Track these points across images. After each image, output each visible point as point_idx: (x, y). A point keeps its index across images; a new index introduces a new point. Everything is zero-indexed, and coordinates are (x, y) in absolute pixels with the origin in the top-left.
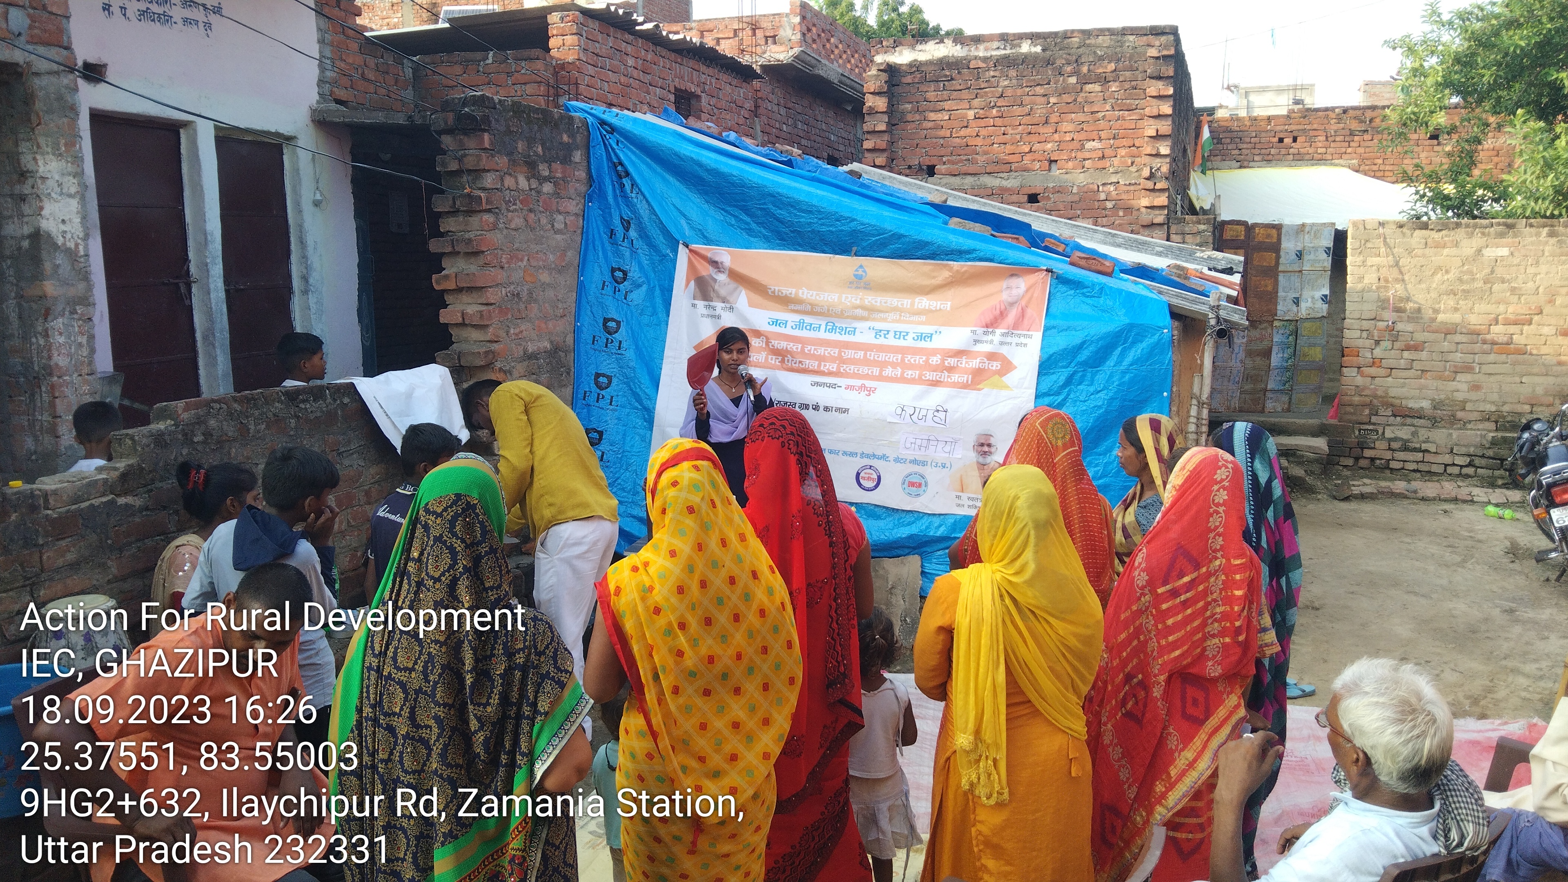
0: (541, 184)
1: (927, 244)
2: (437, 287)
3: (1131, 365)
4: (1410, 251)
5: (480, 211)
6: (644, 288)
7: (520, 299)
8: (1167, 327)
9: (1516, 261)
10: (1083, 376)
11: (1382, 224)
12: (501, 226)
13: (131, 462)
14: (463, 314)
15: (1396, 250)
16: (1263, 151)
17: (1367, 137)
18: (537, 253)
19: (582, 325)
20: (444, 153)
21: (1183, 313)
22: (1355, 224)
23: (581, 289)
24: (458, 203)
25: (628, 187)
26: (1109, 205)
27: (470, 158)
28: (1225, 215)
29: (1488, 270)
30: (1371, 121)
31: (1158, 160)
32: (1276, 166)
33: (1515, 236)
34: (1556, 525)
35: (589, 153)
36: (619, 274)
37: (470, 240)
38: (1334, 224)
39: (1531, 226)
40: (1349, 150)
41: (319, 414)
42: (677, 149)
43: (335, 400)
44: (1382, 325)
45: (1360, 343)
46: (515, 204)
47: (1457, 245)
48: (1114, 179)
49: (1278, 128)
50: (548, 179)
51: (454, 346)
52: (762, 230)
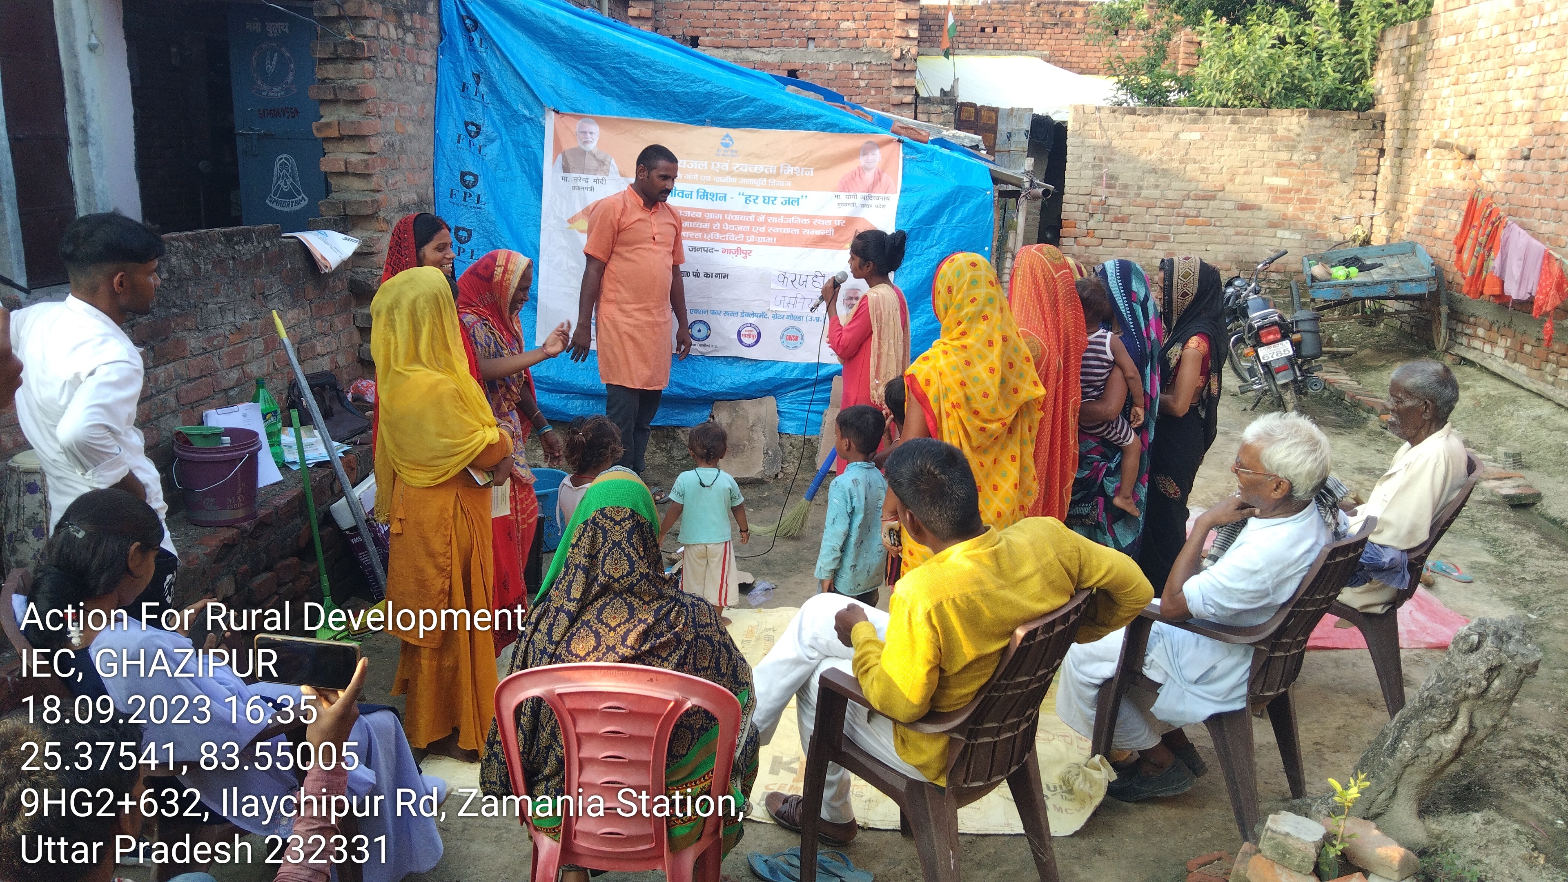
0: (405, 34)
1: (778, 108)
2: (317, 135)
3: (959, 223)
4: (1120, 134)
5: (360, 59)
6: (497, 143)
7: (394, 149)
8: (989, 190)
9: (1206, 144)
11: (1098, 109)
12: (378, 74)
14: (346, 162)
15: (1109, 133)
16: (967, 40)
17: (1057, 30)
18: (404, 103)
19: (440, 178)
22: (1076, 109)
23: (437, 141)
24: (340, 50)
25: (477, 42)
26: (862, 83)
27: (351, 5)
28: (962, 98)
29: (1183, 152)
30: (1061, 15)
31: (908, 42)
32: (978, 54)
33: (1205, 122)
34: (1262, 361)
35: (440, 5)
36: (472, 128)
37: (352, 88)
38: (1032, 109)
39: (1218, 114)
40: (1042, 42)
42: (530, 6)
44: (1095, 199)
45: (1077, 215)
46: (387, 53)
47: (1159, 129)
48: (867, 59)
49: (981, 18)
50: (410, 29)
51: (334, 195)
52: (615, 89)
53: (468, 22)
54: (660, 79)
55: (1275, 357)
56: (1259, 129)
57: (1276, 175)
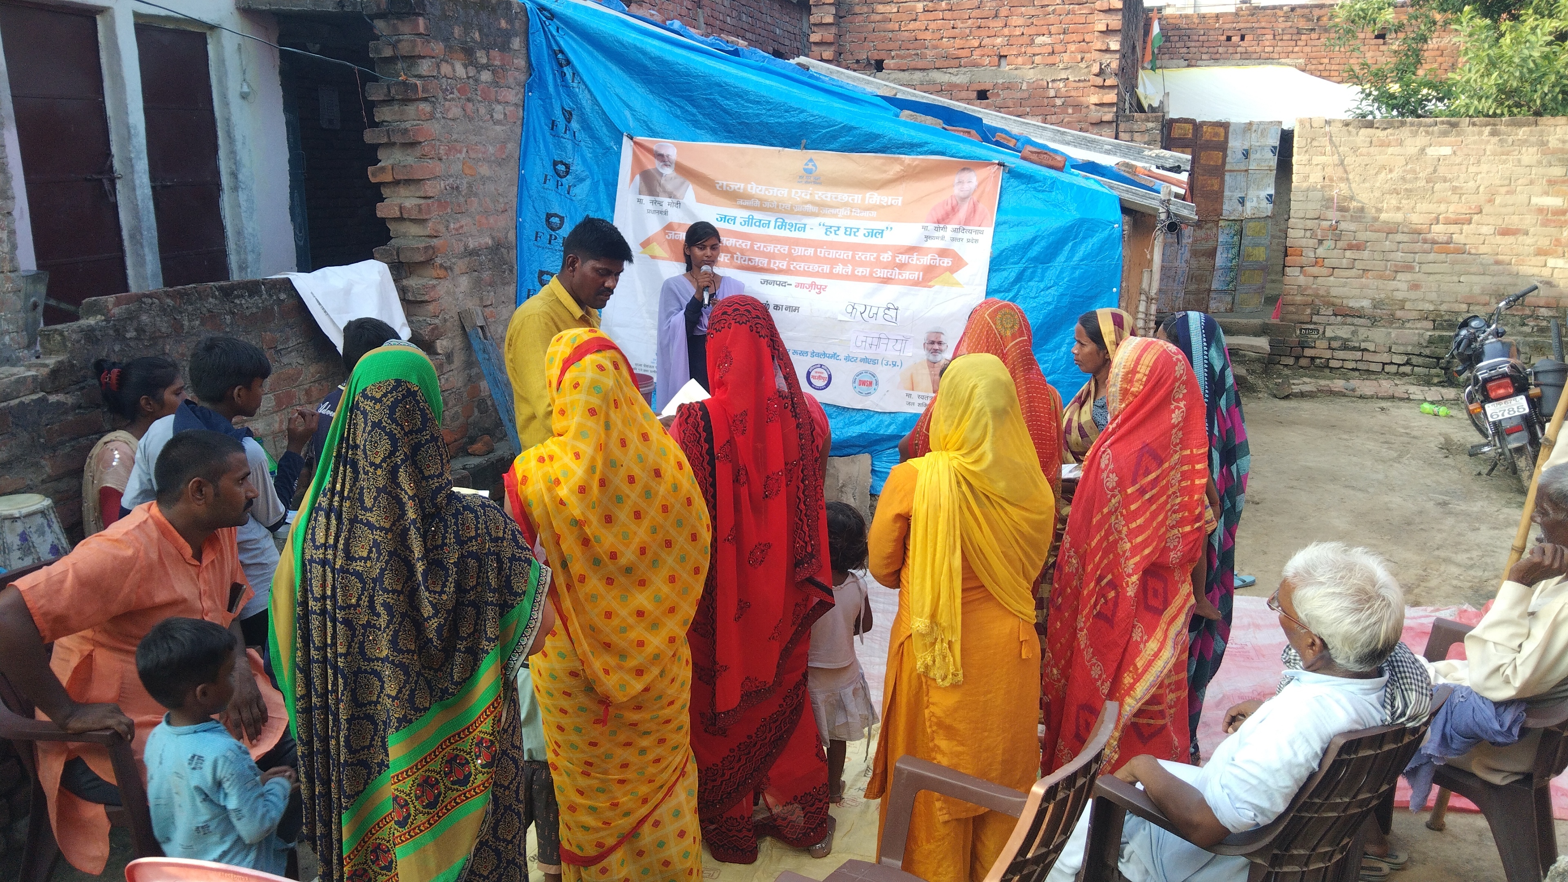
0: (479, 72)
1: (878, 136)
2: (373, 180)
3: (1082, 260)
4: (1355, 150)
5: (416, 100)
6: (588, 182)
7: (459, 192)
8: (1117, 222)
9: (1458, 160)
10: (1034, 272)
11: (1328, 122)
12: (438, 115)
13: (60, 358)
14: (401, 208)
15: (1341, 149)
16: (1211, 50)
17: (1314, 36)
18: (476, 145)
19: (524, 221)
20: (377, 38)
21: (1133, 207)
22: (1302, 123)
23: (522, 183)
24: (393, 91)
25: (569, 76)
26: (1059, 102)
27: (404, 44)
28: (1173, 114)
29: (1430, 170)
30: (1318, 20)
31: (1108, 56)
32: (1224, 64)
33: (1458, 135)
34: (1491, 420)
35: (528, 41)
36: (561, 168)
37: (406, 131)
38: (1280, 123)
39: (1474, 124)
40: (1296, 49)
41: (255, 310)
42: (620, 37)
43: (271, 296)
44: (1326, 224)
45: (1303, 242)
46: (452, 93)
47: (1401, 143)
48: (1063, 75)
49: (1227, 26)
50: (486, 67)
51: (392, 241)
52: (709, 121)
53: (560, 56)
54: (753, 109)
55: (1507, 416)
56: (1526, 141)
57: (1547, 193)
